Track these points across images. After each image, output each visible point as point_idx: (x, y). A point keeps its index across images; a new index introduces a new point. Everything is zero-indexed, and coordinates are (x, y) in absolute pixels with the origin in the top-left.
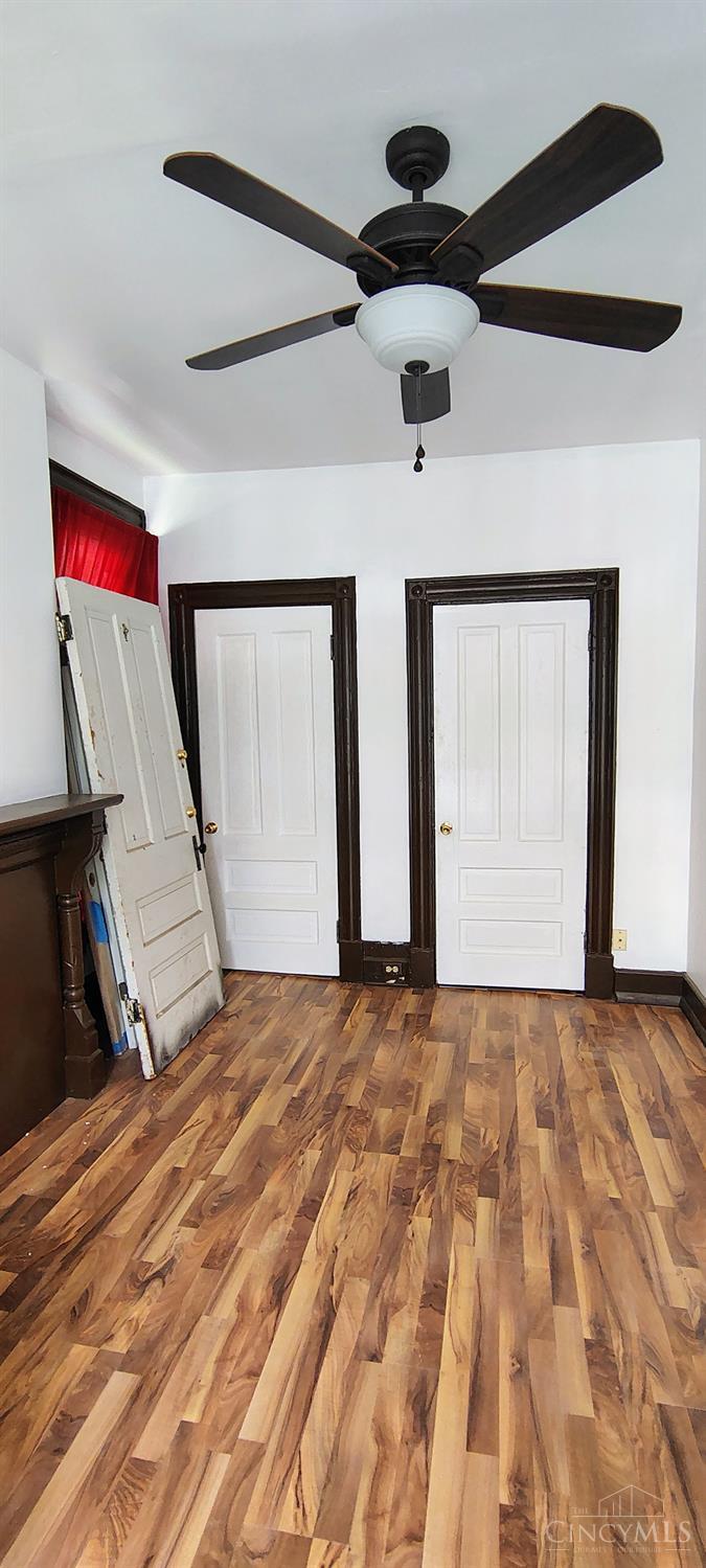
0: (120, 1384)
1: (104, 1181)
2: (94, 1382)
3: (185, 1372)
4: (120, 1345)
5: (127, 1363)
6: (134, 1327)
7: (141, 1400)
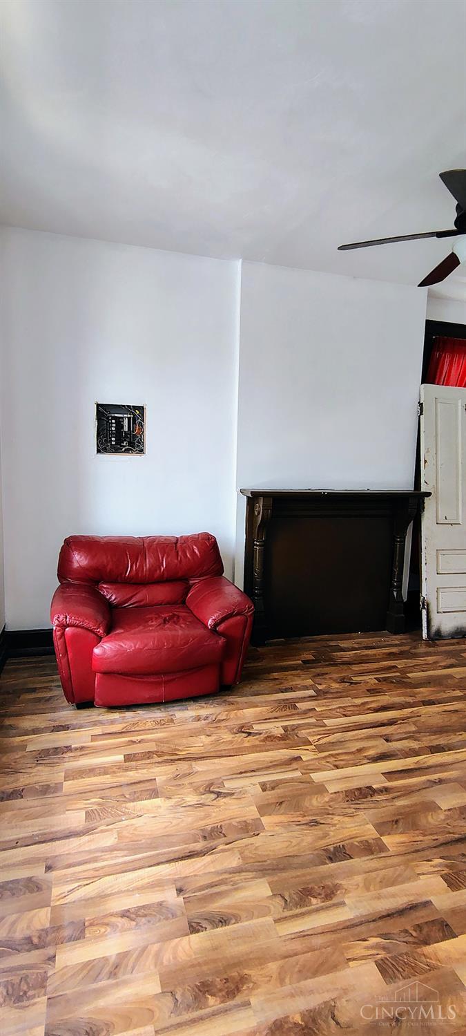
0: (311, 692)
1: (367, 655)
2: (306, 688)
3: (329, 702)
4: (320, 687)
5: (317, 691)
6: (329, 686)
7: (311, 698)
